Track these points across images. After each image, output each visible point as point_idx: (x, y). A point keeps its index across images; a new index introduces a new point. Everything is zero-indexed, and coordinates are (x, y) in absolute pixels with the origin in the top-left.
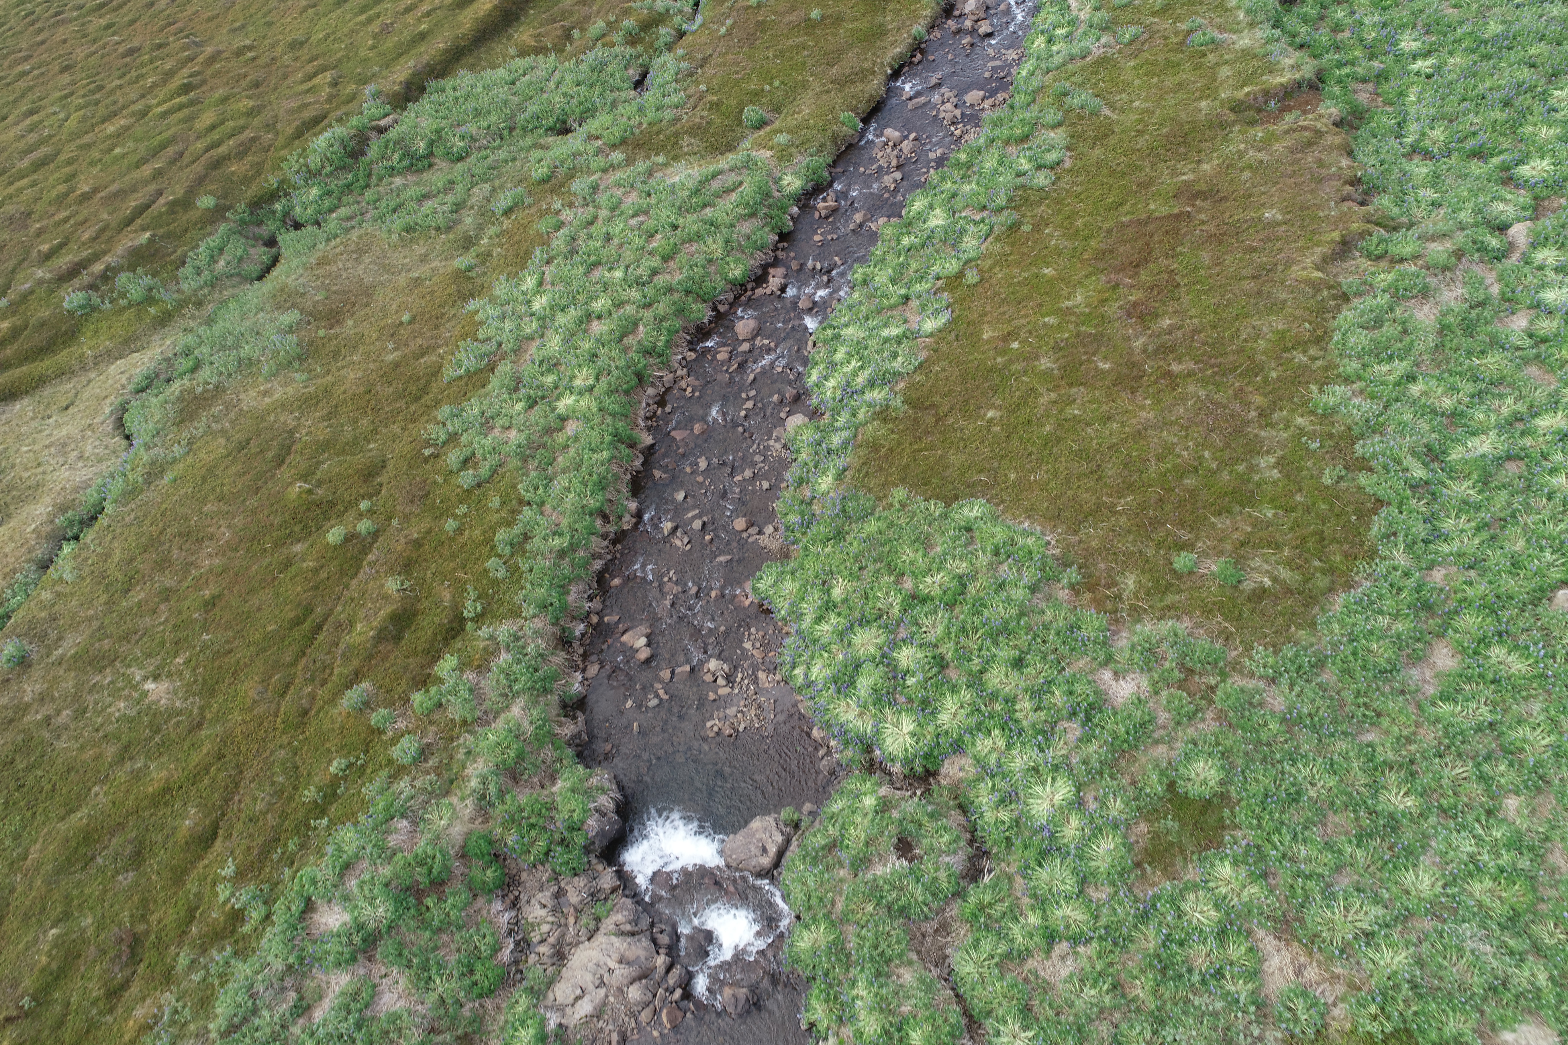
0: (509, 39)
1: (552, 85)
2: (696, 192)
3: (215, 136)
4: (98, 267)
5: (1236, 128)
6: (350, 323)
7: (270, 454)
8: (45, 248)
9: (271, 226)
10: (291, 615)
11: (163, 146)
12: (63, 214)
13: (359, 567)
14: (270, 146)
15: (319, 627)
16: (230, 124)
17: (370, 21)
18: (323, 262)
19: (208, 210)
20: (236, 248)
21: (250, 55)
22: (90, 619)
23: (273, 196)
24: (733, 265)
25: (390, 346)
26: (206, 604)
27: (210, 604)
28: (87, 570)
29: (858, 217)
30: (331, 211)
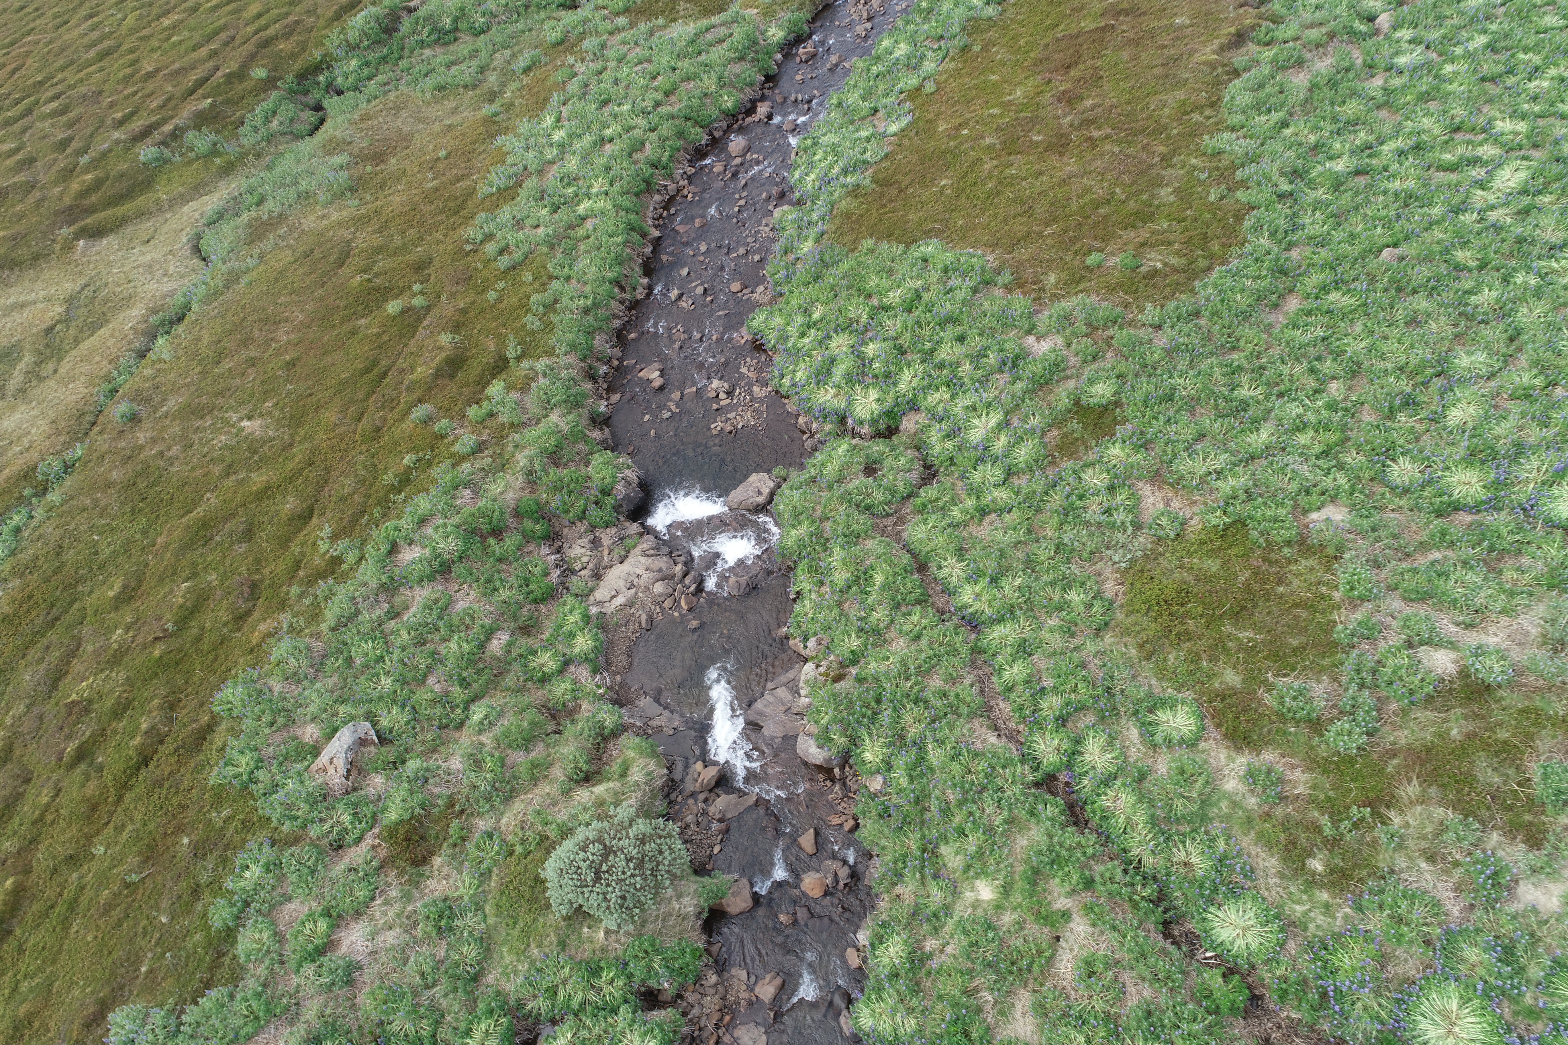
2: (693, 43)
3: (263, 21)
4: (168, 128)
6: (393, 161)
7: (332, 259)
8: (118, 115)
9: (316, 94)
10: (360, 366)
11: (216, 33)
12: (130, 90)
13: (415, 332)
14: (313, 27)
15: (385, 374)
16: (275, 12)
18: (366, 117)
19: (262, 80)
20: (287, 110)
22: (188, 385)
23: (317, 69)
24: (725, 98)
25: (430, 175)
26: (288, 364)
27: (291, 365)
28: (181, 352)
30: (369, 78)
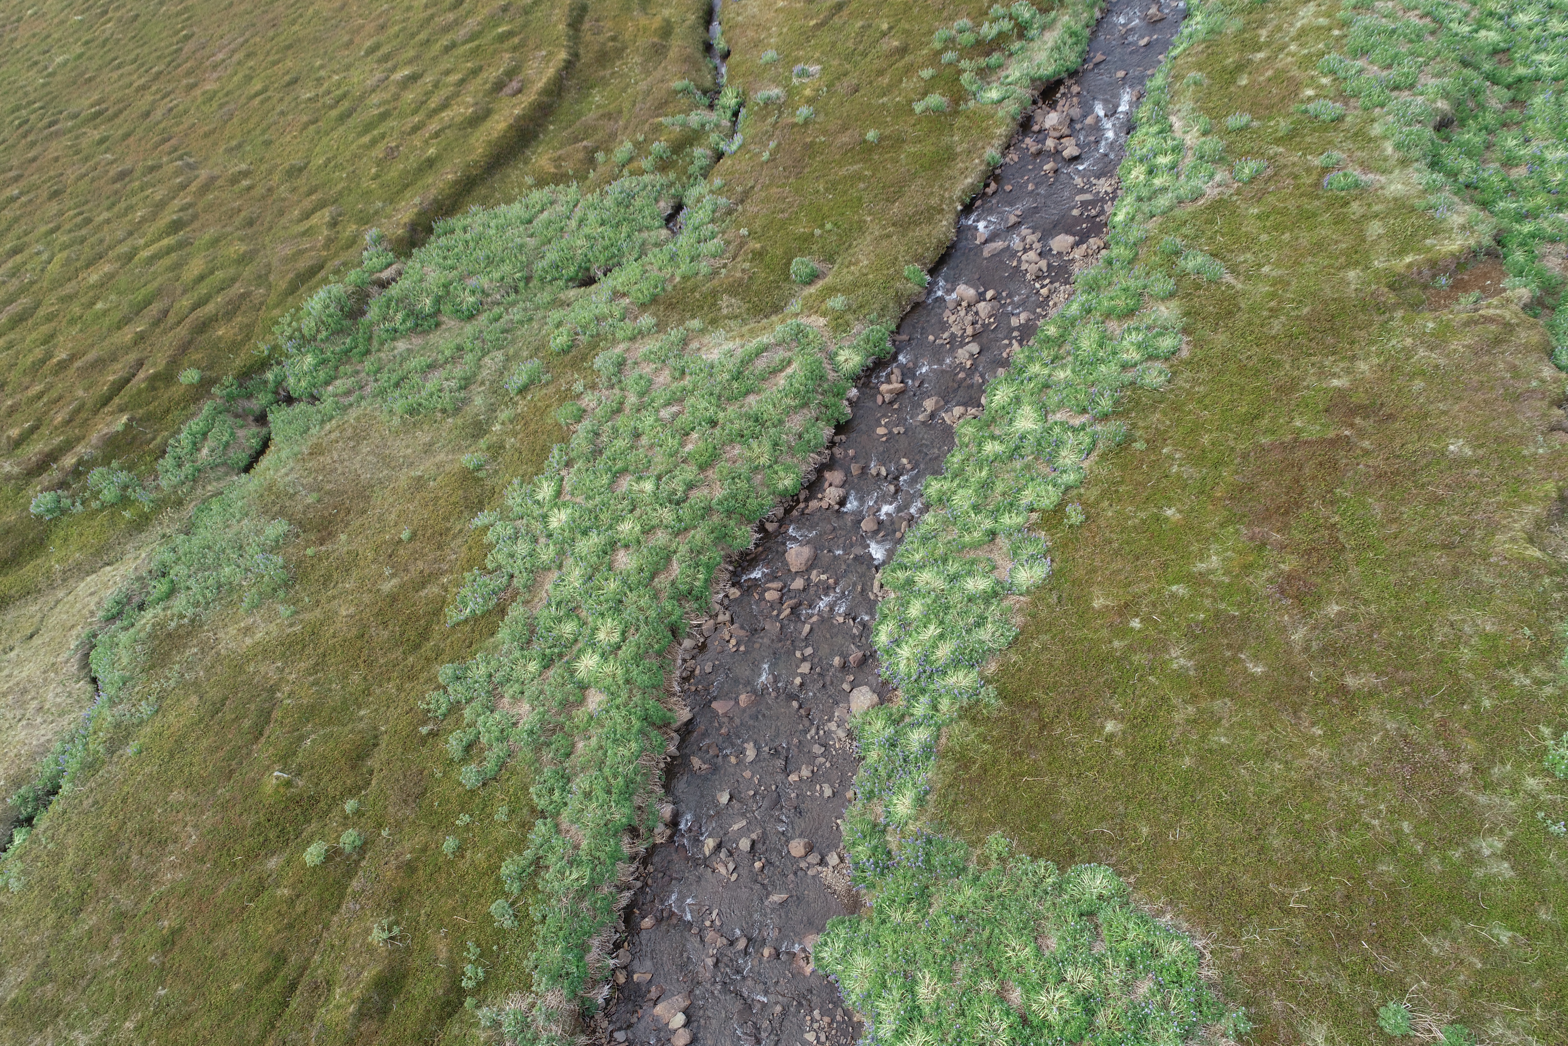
0: (526, 163)
1: (573, 223)
2: (737, 376)
3: (203, 289)
4: (69, 461)
5: (1399, 314)
7: (247, 723)
8: (14, 432)
9: (260, 400)
10: (260, 968)
11: (147, 303)
12: (38, 388)
13: (342, 897)
14: (261, 304)
15: (293, 987)
16: (220, 274)
17: (374, 142)
18: (317, 451)
19: (191, 385)
20: (220, 434)
21: (245, 183)
22: (34, 949)
23: (264, 364)
24: (782, 474)
25: (387, 572)
26: (164, 941)
27: (168, 942)
28: (36, 875)
29: (929, 404)
30: (327, 383)
